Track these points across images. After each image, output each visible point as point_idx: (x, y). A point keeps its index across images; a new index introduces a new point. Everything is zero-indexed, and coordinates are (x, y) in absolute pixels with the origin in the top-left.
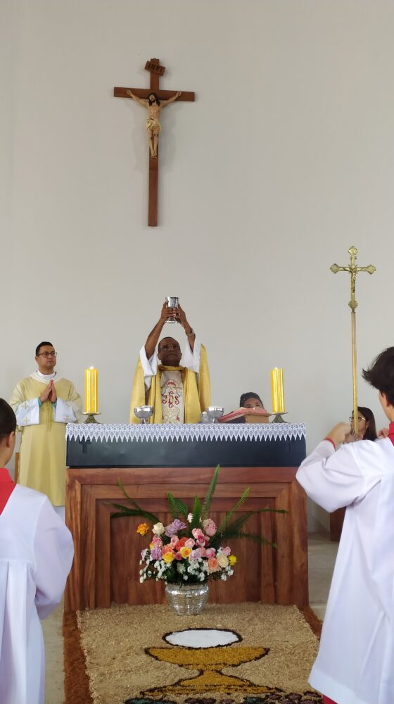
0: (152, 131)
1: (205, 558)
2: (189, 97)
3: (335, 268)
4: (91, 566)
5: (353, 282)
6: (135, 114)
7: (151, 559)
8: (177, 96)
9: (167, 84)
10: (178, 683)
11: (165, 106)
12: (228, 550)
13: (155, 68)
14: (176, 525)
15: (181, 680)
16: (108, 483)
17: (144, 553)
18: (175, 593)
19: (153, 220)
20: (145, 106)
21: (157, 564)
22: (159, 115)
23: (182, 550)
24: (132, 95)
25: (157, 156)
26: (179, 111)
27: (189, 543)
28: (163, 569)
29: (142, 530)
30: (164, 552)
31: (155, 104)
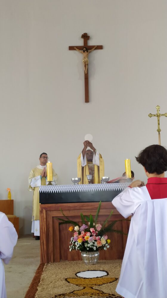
0: (85, 63)
1: (96, 241)
2: (100, 47)
3: (150, 115)
4: (51, 245)
5: (159, 121)
6: (78, 57)
8: (95, 48)
9: (91, 43)
10: (72, 292)
11: (90, 52)
12: (106, 237)
13: (86, 37)
14: (83, 227)
16: (57, 210)
17: (72, 239)
18: (85, 255)
19: (87, 100)
20: (82, 53)
21: (76, 243)
22: (88, 56)
23: (86, 237)
24: (76, 49)
25: (88, 73)
26: (96, 54)
27: (88, 234)
29: (70, 229)
30: (78, 238)
31: (86, 52)
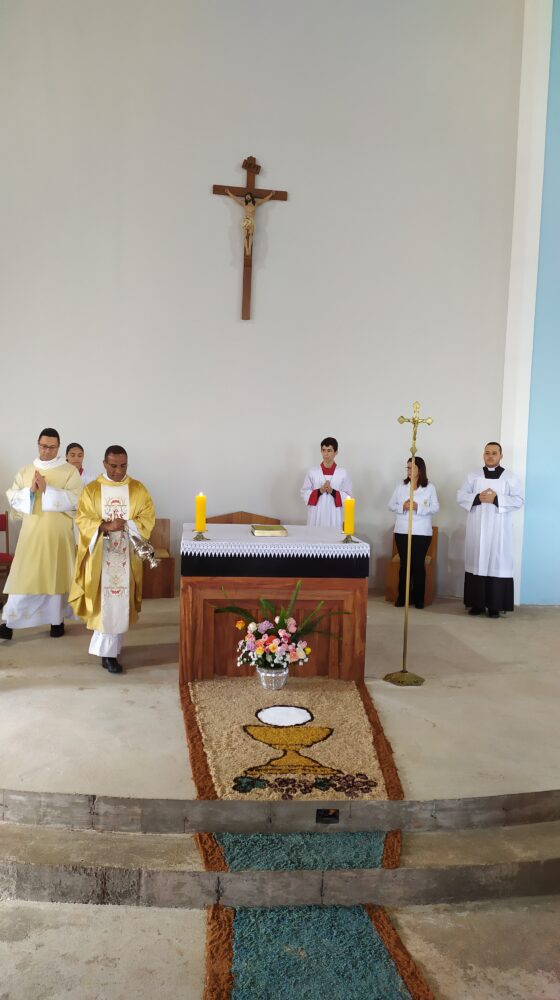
0: (247, 230)
1: (288, 652)
2: (282, 196)
3: (401, 419)
5: (415, 431)
7: (246, 649)
8: (271, 196)
9: (263, 183)
10: (269, 763)
11: (260, 204)
12: (304, 644)
13: (251, 166)
14: (265, 626)
15: (271, 760)
16: (214, 587)
17: (241, 643)
18: (263, 674)
19: (246, 314)
20: (241, 204)
21: (250, 654)
22: (253, 213)
23: (270, 647)
24: (229, 195)
25: (251, 254)
26: (271, 209)
27: (276, 642)
28: (256, 659)
29: (240, 625)
30: (256, 646)
31: (250, 203)
